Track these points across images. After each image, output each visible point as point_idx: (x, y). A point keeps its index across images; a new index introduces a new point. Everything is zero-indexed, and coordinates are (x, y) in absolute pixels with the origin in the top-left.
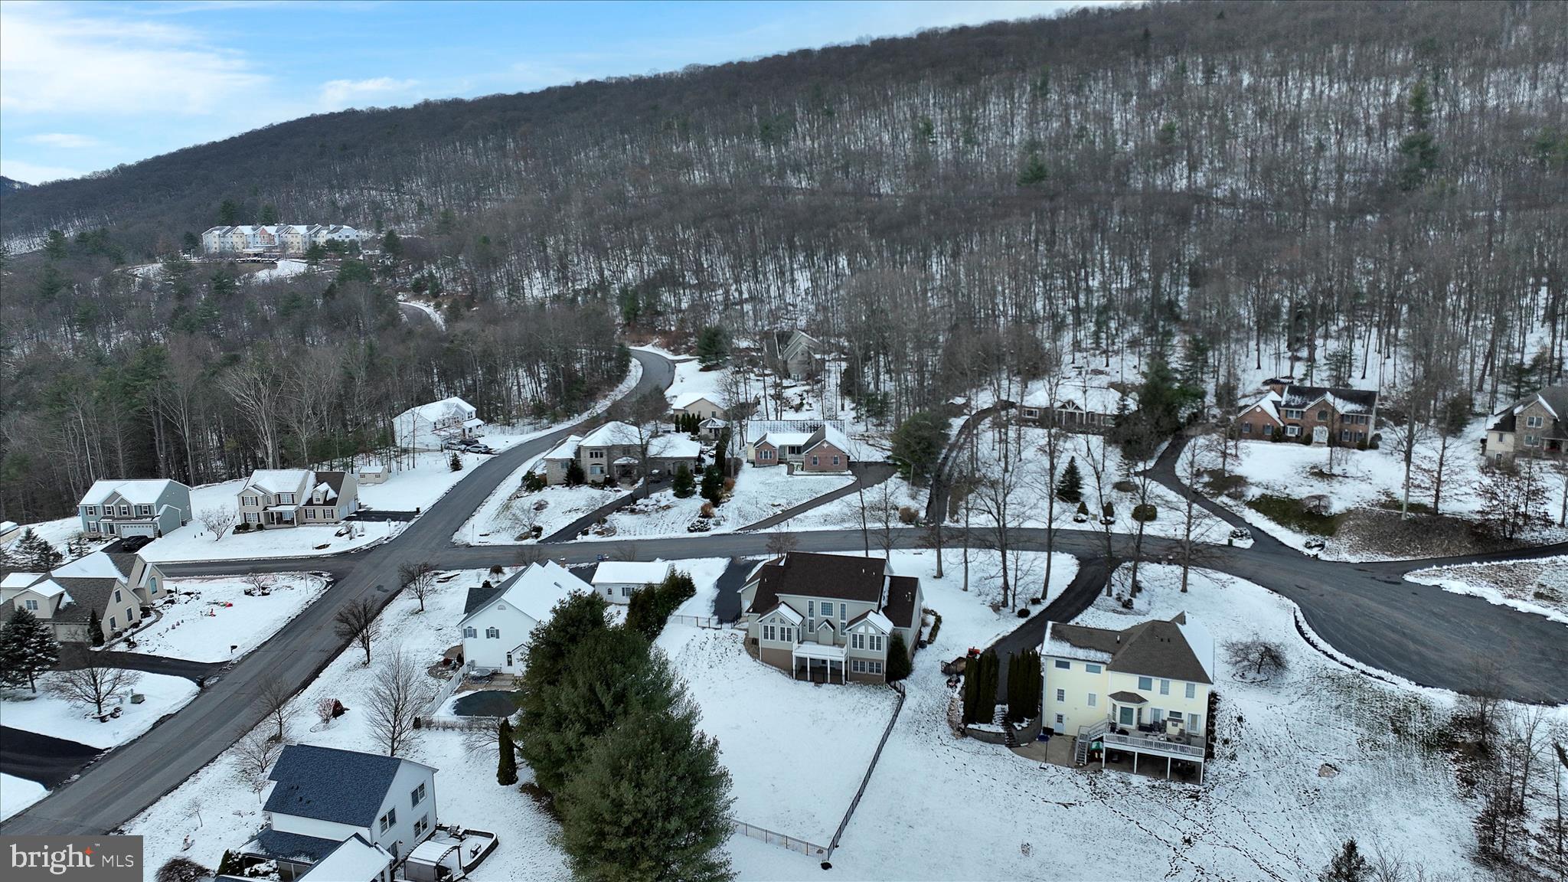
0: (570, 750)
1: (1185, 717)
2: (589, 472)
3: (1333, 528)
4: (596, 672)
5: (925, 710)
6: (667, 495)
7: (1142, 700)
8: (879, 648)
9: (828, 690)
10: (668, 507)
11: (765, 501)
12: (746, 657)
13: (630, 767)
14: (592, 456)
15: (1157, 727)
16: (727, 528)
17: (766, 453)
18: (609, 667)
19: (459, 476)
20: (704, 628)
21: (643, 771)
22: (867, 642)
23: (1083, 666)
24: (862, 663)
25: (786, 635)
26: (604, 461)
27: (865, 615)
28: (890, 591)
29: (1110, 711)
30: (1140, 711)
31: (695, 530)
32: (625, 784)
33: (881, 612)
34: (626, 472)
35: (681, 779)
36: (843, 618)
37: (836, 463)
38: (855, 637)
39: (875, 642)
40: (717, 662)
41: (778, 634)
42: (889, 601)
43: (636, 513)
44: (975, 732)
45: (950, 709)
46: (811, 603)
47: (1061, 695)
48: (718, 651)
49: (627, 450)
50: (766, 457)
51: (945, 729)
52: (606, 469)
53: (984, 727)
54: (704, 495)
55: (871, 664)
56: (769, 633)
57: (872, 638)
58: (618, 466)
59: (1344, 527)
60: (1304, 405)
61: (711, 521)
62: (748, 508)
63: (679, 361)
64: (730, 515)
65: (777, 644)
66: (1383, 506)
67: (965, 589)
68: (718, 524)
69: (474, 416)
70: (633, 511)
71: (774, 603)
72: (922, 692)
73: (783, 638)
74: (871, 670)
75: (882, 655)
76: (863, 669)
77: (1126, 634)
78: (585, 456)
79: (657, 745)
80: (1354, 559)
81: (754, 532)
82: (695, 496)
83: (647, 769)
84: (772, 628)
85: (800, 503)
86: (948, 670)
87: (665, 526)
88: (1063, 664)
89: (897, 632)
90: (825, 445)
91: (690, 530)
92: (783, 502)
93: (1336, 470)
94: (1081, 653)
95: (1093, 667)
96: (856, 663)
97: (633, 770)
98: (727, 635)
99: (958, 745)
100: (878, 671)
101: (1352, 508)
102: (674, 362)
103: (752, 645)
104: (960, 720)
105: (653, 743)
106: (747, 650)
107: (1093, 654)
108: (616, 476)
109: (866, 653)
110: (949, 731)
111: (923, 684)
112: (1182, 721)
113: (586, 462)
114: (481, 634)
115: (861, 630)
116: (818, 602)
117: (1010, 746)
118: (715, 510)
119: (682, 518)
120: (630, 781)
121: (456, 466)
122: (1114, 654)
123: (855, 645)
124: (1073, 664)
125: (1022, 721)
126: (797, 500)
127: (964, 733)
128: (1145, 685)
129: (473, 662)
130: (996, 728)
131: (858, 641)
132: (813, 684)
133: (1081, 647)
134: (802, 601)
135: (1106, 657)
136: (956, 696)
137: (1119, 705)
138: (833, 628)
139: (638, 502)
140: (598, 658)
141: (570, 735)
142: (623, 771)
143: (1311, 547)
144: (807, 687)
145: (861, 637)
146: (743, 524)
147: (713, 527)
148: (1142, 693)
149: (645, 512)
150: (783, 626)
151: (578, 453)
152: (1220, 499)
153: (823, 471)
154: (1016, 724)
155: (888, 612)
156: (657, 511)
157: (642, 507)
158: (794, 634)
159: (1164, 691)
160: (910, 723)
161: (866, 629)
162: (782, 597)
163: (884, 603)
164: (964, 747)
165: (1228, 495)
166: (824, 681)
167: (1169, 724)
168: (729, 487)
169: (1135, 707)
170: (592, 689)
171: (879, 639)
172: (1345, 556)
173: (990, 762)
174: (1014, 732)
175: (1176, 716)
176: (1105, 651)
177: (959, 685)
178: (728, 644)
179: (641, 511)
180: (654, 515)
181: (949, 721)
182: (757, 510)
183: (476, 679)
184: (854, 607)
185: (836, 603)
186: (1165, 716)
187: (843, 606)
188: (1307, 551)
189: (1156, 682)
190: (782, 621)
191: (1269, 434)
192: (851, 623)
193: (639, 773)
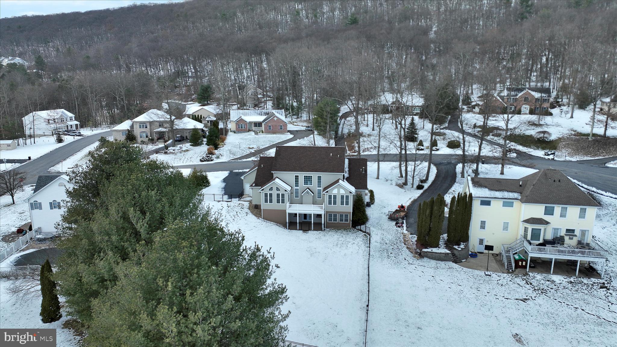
0: (103, 280)
1: (577, 233)
2: (139, 136)
3: (554, 146)
4: (129, 198)
5: (388, 242)
6: (187, 146)
7: (547, 223)
8: (347, 203)
9: (312, 235)
10: (187, 151)
11: (244, 146)
12: (252, 218)
13: (170, 288)
14: (140, 127)
15: (557, 241)
16: (223, 160)
17: (242, 125)
18: (144, 193)
19: (61, 145)
20: (219, 201)
21: (188, 292)
22: (339, 200)
23: (501, 202)
24: (335, 216)
25: (281, 199)
26: (148, 130)
27: (337, 181)
28: (349, 168)
29: (522, 232)
30: (545, 229)
31: (205, 161)
32: (163, 311)
33: (345, 180)
34: (161, 136)
35: (237, 299)
36: (319, 186)
37: (281, 129)
38: (330, 197)
39: (344, 200)
40: (232, 220)
41: (275, 198)
42: (349, 174)
43: (168, 154)
44: (429, 254)
45: (405, 240)
46: (297, 177)
47: (483, 225)
48: (232, 214)
49: (161, 124)
50: (242, 127)
51: (406, 253)
52: (149, 135)
53: (435, 250)
54: (208, 144)
55: (341, 216)
56: (268, 198)
57: (342, 197)
58: (156, 133)
59: (561, 145)
60: (517, 95)
61: (214, 156)
62: (234, 150)
63: (187, 104)
64: (225, 153)
65: (274, 206)
66: (575, 135)
67: (378, 178)
68: (218, 157)
69: (74, 119)
70: (166, 153)
71: (270, 178)
72: (380, 231)
73: (278, 201)
74: (341, 220)
75: (349, 208)
76: (335, 220)
77: (526, 180)
78: (136, 127)
79: (204, 258)
80: (574, 159)
81: (240, 161)
82: (203, 145)
83: (194, 289)
84: (271, 195)
85: (264, 147)
86: (392, 217)
87: (186, 159)
88: (486, 202)
89: (359, 193)
90: (275, 119)
91: (201, 161)
92: (255, 146)
93: (541, 123)
94: (498, 194)
95: (508, 203)
96: (330, 215)
97: (174, 292)
98: (236, 205)
99: (421, 264)
100: (346, 220)
101: (560, 137)
102: (185, 105)
103: (256, 209)
104: (415, 246)
105: (198, 257)
106: (252, 212)
107: (506, 194)
108: (155, 138)
109: (339, 208)
110: (411, 255)
111: (378, 225)
112: (576, 236)
113: (137, 132)
114: (46, 206)
115: (335, 191)
116: (302, 175)
117: (456, 262)
118: (216, 151)
119: (196, 155)
120: (171, 305)
121: (60, 140)
122: (521, 193)
123: (330, 203)
124: (493, 202)
125: (459, 245)
126: (263, 145)
127: (421, 255)
128: (549, 212)
129: (40, 228)
130: (442, 250)
131: (332, 200)
132: (301, 232)
133: (496, 191)
134: (290, 176)
135: (516, 195)
136: (405, 232)
137: (530, 227)
138: (313, 193)
139: (169, 149)
140: (133, 185)
141: (101, 265)
142: (160, 294)
143: (548, 155)
144: (298, 234)
145: (335, 197)
146: (232, 157)
147: (215, 159)
148: (547, 218)
149: (173, 153)
150: (278, 192)
151: (132, 127)
152: (489, 137)
153: (274, 133)
154: (456, 247)
155: (349, 180)
156: (181, 153)
157: (172, 151)
158: (286, 198)
159: (563, 215)
160: (382, 251)
161: (339, 191)
162: (276, 174)
163: (347, 175)
164: (426, 265)
165: (493, 135)
166: (309, 229)
167: (567, 238)
168: (223, 140)
169: (542, 227)
170: (125, 217)
171: (347, 197)
172: (568, 158)
173: (449, 273)
174: (456, 252)
175: (570, 232)
176: (515, 192)
177: (405, 225)
178: (238, 209)
179: (171, 153)
180: (179, 154)
181: (407, 248)
182: (240, 151)
183: (40, 240)
184: (327, 177)
185: (314, 175)
186: (563, 233)
187: (319, 178)
188: (547, 157)
189: (558, 209)
190: (278, 189)
191: (499, 111)
192: (325, 189)
193: (183, 295)
